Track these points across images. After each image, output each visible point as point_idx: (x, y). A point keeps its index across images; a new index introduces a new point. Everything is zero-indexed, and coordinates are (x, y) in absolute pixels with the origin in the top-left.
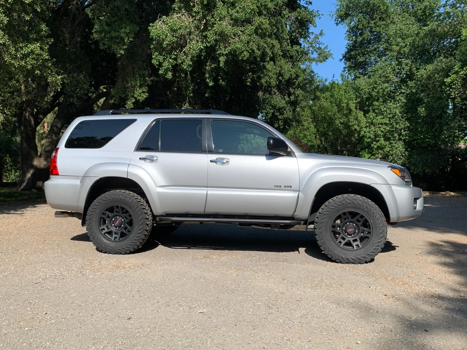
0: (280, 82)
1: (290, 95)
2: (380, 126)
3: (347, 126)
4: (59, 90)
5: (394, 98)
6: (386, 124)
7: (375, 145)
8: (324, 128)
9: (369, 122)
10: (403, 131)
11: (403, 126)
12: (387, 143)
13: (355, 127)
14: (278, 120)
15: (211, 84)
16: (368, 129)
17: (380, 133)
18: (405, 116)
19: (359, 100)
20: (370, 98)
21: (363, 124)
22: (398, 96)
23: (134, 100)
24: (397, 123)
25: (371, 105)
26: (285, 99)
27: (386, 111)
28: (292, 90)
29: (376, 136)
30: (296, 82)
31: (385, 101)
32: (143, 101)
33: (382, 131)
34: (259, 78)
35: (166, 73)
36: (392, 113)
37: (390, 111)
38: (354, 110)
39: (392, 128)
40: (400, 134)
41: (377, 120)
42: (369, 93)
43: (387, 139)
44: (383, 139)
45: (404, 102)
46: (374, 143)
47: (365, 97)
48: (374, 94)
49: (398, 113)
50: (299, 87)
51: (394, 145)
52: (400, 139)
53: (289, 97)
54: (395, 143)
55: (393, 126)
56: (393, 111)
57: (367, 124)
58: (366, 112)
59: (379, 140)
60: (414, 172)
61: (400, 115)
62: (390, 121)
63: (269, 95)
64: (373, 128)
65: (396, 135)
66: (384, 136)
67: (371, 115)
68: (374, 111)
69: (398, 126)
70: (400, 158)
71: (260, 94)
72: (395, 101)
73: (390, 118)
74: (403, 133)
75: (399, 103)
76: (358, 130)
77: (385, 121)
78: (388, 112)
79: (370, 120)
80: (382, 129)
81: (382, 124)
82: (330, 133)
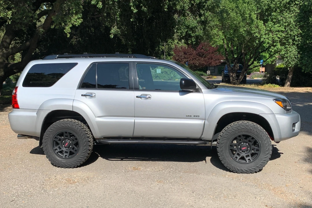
0: (192, 5)
1: (200, 15)
2: (277, 33)
3: (249, 33)
4: (10, 23)
5: (289, 9)
6: (282, 31)
7: (273, 49)
8: (231, 35)
9: (268, 30)
10: (296, 37)
11: (296, 33)
12: (283, 47)
13: (257, 34)
14: (192, 37)
15: (135, 11)
16: (267, 36)
17: (277, 39)
18: (298, 25)
19: (259, 11)
20: (269, 10)
21: (263, 32)
22: (292, 6)
23: (71, 26)
24: (291, 30)
25: (270, 15)
26: (196, 19)
27: (282, 20)
28: (202, 12)
29: (274, 41)
30: (205, 5)
31: (281, 11)
32: (78, 25)
33: (279, 38)
34: (175, 5)
35: (97, 4)
36: (288, 22)
37: (286, 20)
38: (255, 20)
39: (287, 35)
40: (294, 40)
41: (275, 28)
42: (268, 5)
43: (283, 44)
44: (279, 44)
45: (297, 12)
46: (272, 47)
47: (265, 8)
48: (272, 6)
49: (292, 21)
50: (208, 9)
51: (289, 49)
52: (294, 44)
53: (200, 17)
54: (290, 47)
55: (288, 33)
56: (288, 20)
57: (267, 32)
58: (265, 21)
59: (276, 45)
60: (305, 71)
61: (294, 23)
62: (285, 28)
63: (183, 17)
64: (271, 35)
65: (291, 41)
66: (280, 42)
67: (270, 24)
68: (272, 21)
69: (292, 33)
70: (293, 60)
71: (176, 16)
72: (290, 12)
73: (285, 26)
74: (296, 39)
75: (293, 13)
76: (259, 36)
77: (281, 29)
78: (284, 21)
79: (268, 29)
80: (279, 36)
81: (279, 31)
82: (236, 39)
